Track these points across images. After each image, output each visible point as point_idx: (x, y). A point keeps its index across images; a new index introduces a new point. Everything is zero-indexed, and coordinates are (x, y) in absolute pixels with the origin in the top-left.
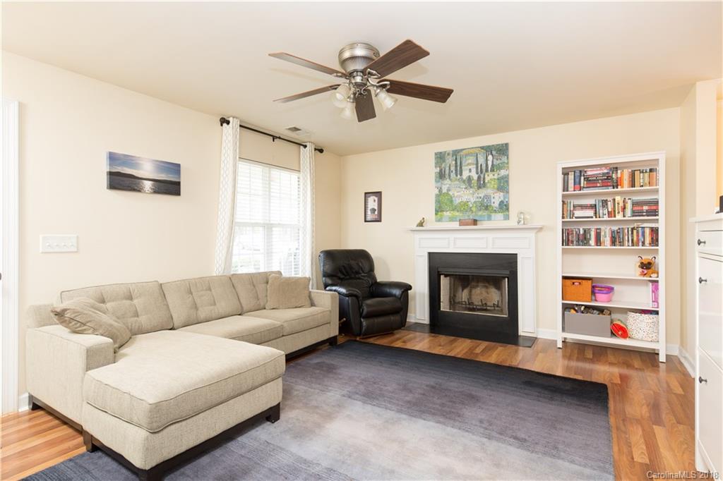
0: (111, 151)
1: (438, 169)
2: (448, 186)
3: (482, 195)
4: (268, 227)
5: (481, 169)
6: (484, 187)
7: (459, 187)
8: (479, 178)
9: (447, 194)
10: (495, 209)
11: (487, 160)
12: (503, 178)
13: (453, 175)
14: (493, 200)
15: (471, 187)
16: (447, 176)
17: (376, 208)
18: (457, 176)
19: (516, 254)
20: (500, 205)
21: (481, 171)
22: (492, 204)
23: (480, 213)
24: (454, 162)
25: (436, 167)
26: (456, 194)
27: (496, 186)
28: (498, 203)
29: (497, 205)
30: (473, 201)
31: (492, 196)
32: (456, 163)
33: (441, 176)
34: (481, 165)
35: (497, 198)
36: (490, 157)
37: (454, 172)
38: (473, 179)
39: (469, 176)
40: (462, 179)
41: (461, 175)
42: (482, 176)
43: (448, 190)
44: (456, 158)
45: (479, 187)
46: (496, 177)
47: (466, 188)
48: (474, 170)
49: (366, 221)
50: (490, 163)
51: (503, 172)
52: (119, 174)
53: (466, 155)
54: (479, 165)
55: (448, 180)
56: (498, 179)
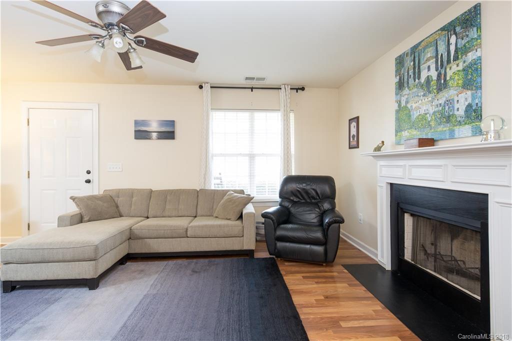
0: (135, 119)
1: (398, 77)
2: (406, 96)
3: (442, 101)
4: (252, 157)
5: (442, 61)
6: (445, 88)
7: (418, 96)
8: (439, 76)
9: (406, 107)
10: (459, 119)
11: (449, 44)
12: (470, 66)
13: (411, 81)
14: (456, 106)
15: (430, 92)
16: (406, 85)
17: (355, 134)
18: (415, 81)
19: (487, 195)
20: (466, 111)
21: (442, 64)
22: (456, 113)
23: (440, 128)
24: (412, 63)
25: (396, 76)
26: (414, 106)
27: (461, 82)
28: (464, 108)
29: (461, 112)
30: (431, 112)
31: (456, 99)
32: (414, 64)
33: (400, 86)
34: (442, 55)
35: (462, 101)
36: (453, 39)
37: (412, 76)
38: (432, 80)
39: (428, 76)
40: (420, 82)
41: (419, 78)
42: (443, 72)
43: (407, 102)
44: (414, 57)
45: (439, 90)
46: (461, 68)
47: (424, 95)
48: (433, 67)
49: (350, 148)
50: (453, 48)
51: (471, 56)
52: (139, 131)
53: (425, 48)
54: (439, 57)
55: (406, 89)
56: (464, 70)
